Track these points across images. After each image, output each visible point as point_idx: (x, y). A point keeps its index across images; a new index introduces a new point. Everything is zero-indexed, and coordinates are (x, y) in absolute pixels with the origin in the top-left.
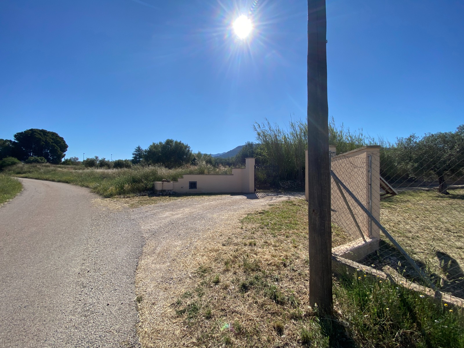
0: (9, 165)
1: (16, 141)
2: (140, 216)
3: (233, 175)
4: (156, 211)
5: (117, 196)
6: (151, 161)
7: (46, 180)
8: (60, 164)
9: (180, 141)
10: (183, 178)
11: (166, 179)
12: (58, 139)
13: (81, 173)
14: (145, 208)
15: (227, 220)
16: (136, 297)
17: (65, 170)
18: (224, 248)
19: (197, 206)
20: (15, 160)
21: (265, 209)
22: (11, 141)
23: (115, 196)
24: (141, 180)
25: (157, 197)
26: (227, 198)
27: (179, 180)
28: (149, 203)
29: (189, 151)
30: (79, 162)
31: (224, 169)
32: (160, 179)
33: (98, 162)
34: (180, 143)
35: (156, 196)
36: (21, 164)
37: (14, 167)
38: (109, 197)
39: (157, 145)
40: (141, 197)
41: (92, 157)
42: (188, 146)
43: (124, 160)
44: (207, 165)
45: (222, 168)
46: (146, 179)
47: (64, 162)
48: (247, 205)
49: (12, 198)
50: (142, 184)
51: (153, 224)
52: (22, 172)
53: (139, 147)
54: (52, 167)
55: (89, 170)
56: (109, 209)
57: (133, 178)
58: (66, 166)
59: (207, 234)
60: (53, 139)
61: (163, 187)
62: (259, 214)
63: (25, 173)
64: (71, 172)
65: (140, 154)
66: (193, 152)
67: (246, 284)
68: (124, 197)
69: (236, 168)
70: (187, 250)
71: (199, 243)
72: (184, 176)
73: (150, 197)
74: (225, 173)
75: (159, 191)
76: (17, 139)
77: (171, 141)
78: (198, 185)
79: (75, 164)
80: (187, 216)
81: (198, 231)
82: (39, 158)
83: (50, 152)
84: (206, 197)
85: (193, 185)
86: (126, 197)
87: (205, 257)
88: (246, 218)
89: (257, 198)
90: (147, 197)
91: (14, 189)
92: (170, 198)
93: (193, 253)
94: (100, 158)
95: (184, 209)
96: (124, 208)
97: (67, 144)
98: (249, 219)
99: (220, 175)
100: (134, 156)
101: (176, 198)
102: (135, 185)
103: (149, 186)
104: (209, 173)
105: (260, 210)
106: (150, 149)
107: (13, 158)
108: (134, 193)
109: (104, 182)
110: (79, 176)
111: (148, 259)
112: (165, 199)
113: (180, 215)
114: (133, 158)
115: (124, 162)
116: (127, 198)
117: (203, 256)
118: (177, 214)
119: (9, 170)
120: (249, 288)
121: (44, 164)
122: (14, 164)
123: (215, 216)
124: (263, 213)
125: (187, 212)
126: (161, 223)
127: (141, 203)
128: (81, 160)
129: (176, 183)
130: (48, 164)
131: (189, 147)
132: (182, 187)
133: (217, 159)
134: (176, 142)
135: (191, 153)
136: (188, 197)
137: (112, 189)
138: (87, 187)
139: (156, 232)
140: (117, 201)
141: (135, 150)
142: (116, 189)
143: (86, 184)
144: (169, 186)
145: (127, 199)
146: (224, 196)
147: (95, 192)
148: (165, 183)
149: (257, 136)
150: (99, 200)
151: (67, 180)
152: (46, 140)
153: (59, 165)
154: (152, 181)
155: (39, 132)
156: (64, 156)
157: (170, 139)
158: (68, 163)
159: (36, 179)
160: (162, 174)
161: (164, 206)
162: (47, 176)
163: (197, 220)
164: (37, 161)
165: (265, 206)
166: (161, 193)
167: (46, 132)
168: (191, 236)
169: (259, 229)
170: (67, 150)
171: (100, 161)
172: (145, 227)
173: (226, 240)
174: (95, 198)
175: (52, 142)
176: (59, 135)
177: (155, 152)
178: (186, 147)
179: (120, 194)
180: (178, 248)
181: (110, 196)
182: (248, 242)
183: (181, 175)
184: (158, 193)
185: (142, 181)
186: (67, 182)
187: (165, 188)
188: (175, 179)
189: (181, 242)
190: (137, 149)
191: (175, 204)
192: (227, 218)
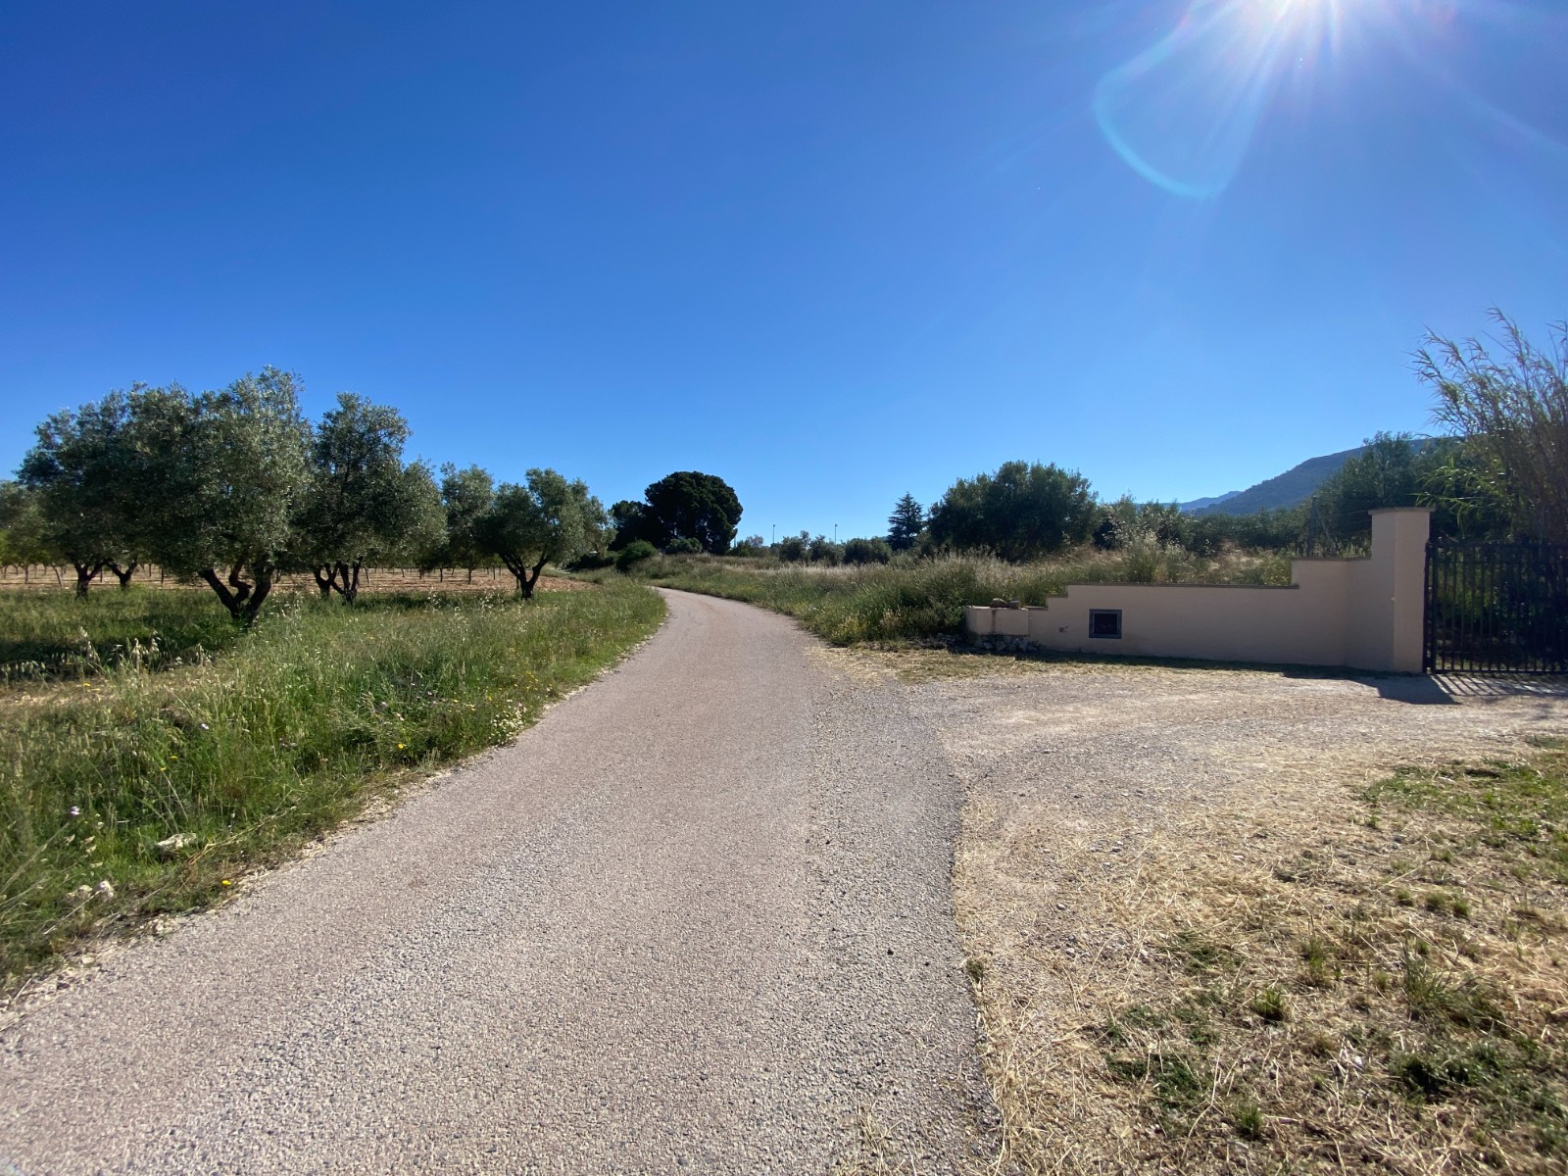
0: (638, 558)
1: (649, 505)
2: (937, 709)
3: (1296, 587)
4: (981, 700)
5: (864, 644)
6: (949, 541)
7: (705, 593)
8: (728, 555)
9: (1052, 465)
10: (1065, 595)
11: (1004, 598)
12: (724, 492)
13: (774, 578)
14: (945, 687)
15: (1283, 776)
16: (965, 960)
17: (740, 569)
18: (1287, 888)
19: (1128, 703)
20: (648, 546)
21: (1505, 757)
22: (639, 504)
23: (859, 644)
24: (926, 598)
25: (976, 657)
26: (1271, 687)
27: (1050, 601)
28: (956, 674)
29: (1083, 495)
30: (765, 549)
31: (1249, 563)
32: (984, 597)
33: (808, 548)
34: (1050, 472)
35: (973, 653)
36: (658, 557)
37: (647, 564)
38: (843, 646)
39: (971, 485)
40: (928, 651)
41: (794, 533)
42: (1082, 477)
43: (869, 538)
44: (1164, 547)
45: (1240, 560)
46: (942, 598)
47: (734, 549)
48: (1386, 728)
49: (653, 634)
50: (931, 613)
51: (979, 742)
52: (660, 574)
53: (908, 499)
54: (714, 563)
55: (789, 569)
56: (849, 679)
57: (903, 594)
58: (740, 559)
59: (1193, 816)
60: (714, 493)
61: (994, 624)
62: (1469, 779)
63: (665, 576)
64: (752, 575)
65: (909, 518)
66: (1098, 502)
67: (1430, 1070)
68: (882, 649)
69: (1311, 556)
70: (1115, 855)
71: (1163, 844)
72: (1070, 589)
73: (954, 652)
74: (1254, 580)
75: (982, 636)
76: (650, 499)
77: (1019, 468)
78: (1126, 626)
79: (755, 555)
80: (1095, 734)
81: (1152, 797)
82: (688, 542)
83: (708, 527)
84: (1166, 675)
85: (1106, 623)
86: (886, 648)
87: (1196, 903)
88: (1388, 784)
89: (1445, 699)
90: (944, 652)
91: (653, 613)
92: (1022, 662)
93: (1144, 874)
94: (813, 537)
95: (1077, 709)
96: (887, 680)
97: (742, 504)
98: (1407, 791)
99: (1228, 585)
100: (895, 525)
101: (1040, 665)
102: (908, 615)
103: (951, 619)
104: (1173, 579)
105: (1473, 757)
106: (948, 501)
107: (645, 543)
108: (907, 637)
109: (827, 602)
110: (770, 584)
111: (980, 851)
112: (1003, 666)
113: (1067, 728)
114: (891, 534)
115: (871, 546)
116: (888, 651)
117: (1187, 895)
118: (1057, 722)
119: (639, 570)
120: (1448, 1089)
121: (698, 556)
122: (646, 555)
123: (1217, 750)
124: (1494, 775)
125: (1091, 720)
126: (1003, 742)
127: (929, 669)
128: (767, 543)
129: (1038, 614)
130: (706, 555)
131: (1086, 481)
132: (1061, 630)
133: (1205, 522)
134: (1036, 470)
135: (1092, 505)
136: (1090, 666)
137: (851, 622)
138: (789, 614)
139: (992, 771)
140: (865, 656)
141: (895, 508)
142: (861, 624)
143: (787, 605)
144: (1016, 621)
145: (889, 655)
146: (1249, 677)
147: (807, 629)
148: (1002, 612)
149: (1440, 401)
150: (820, 650)
151: (745, 595)
152: (701, 497)
153: (727, 558)
154: (961, 604)
155: (688, 479)
156: (734, 536)
157: (1015, 461)
158: (743, 550)
159: (686, 590)
160: (992, 580)
161: (1004, 687)
162: (707, 584)
163: (1139, 757)
164: (683, 549)
165: (1501, 739)
166: (988, 646)
167: (701, 479)
168: (1125, 809)
169: (1480, 847)
170: (740, 519)
171: (813, 544)
172: (956, 747)
173: (1290, 857)
174: (813, 644)
175: (712, 502)
176: (725, 482)
177: (963, 509)
178: (1075, 482)
179: (870, 638)
180: (1078, 841)
181: (845, 642)
182: (1416, 892)
183: (1059, 587)
184: (979, 642)
185: (928, 602)
186: (743, 599)
187: (1002, 629)
188: (1034, 597)
189: (1086, 823)
190: (901, 503)
191: (1044, 687)
192: (1281, 769)
